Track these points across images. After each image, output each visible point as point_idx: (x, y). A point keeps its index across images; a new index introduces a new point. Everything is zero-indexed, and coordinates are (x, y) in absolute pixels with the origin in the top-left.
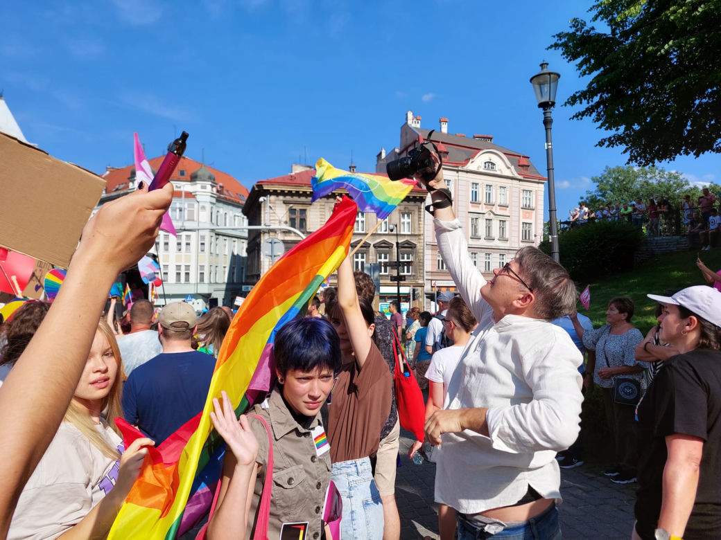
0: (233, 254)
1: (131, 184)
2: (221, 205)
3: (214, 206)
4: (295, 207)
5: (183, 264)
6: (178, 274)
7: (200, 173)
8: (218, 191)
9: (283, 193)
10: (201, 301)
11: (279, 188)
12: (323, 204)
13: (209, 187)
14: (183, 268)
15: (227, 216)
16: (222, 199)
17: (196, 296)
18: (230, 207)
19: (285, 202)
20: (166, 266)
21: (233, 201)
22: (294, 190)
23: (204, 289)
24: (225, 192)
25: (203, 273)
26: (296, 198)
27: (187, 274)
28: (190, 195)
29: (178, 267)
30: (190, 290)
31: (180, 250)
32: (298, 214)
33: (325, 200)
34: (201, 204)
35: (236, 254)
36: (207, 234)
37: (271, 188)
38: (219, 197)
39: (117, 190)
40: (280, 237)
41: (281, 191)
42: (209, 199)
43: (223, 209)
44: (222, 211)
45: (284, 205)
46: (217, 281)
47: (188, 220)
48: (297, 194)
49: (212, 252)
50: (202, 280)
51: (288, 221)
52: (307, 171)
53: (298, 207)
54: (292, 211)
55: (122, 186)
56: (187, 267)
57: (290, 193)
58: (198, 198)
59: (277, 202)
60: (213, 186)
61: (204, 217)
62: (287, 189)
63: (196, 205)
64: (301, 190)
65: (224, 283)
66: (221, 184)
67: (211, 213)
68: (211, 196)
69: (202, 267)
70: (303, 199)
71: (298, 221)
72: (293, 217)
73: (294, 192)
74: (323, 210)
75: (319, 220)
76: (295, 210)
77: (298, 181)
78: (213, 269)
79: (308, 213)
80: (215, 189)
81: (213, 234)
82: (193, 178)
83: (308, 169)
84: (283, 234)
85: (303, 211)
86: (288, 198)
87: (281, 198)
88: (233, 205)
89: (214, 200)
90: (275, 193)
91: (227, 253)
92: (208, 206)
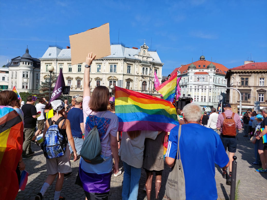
0: (221, 92)
1: (188, 71)
2: (218, 76)
3: (215, 77)
4: (243, 77)
5: (204, 96)
6: (202, 99)
7: (210, 66)
8: (217, 71)
9: (239, 73)
10: (209, 108)
11: (237, 71)
12: (256, 76)
13: (213, 70)
14: (203, 97)
15: (220, 79)
16: (218, 73)
17: (208, 106)
18: (221, 76)
19: (239, 76)
20: (198, 96)
21: (222, 74)
22: (243, 71)
23: (210, 104)
24: (219, 71)
25: (210, 99)
26: (244, 74)
27: (205, 99)
28: (207, 73)
29: (202, 97)
30: (206, 104)
31: (203, 91)
32: (245, 80)
33: (257, 74)
34: (210, 76)
35: (223, 92)
36: (212, 86)
37: (234, 71)
38: (217, 73)
39: (184, 72)
40: (237, 88)
41: (238, 72)
42: (213, 74)
43: (218, 77)
44: (218, 78)
45: (239, 77)
46: (215, 102)
47: (206, 82)
48: (245, 72)
49: (214, 92)
50: (210, 101)
51: (241, 82)
52: (250, 63)
53: (245, 77)
54: (242, 79)
55: (185, 71)
56: (205, 97)
57: (242, 72)
58: (209, 74)
59: (236, 76)
60: (214, 70)
61: (211, 80)
62: (240, 71)
63: (209, 76)
64: (246, 71)
65: (218, 102)
66: (218, 69)
67: (214, 79)
68: (214, 73)
69: (210, 97)
70: (247, 74)
71: (245, 83)
72: (243, 81)
73: (243, 72)
74: (255, 78)
75: (254, 82)
76: (244, 78)
77: (245, 68)
78: (214, 98)
79: (249, 79)
80: (215, 71)
81: (214, 86)
82: (208, 68)
83: (251, 62)
84: (238, 87)
85: (247, 79)
86: (241, 74)
87: (238, 74)
88: (222, 76)
89: (215, 74)
90: (236, 73)
91: (219, 92)
92: (213, 77)
